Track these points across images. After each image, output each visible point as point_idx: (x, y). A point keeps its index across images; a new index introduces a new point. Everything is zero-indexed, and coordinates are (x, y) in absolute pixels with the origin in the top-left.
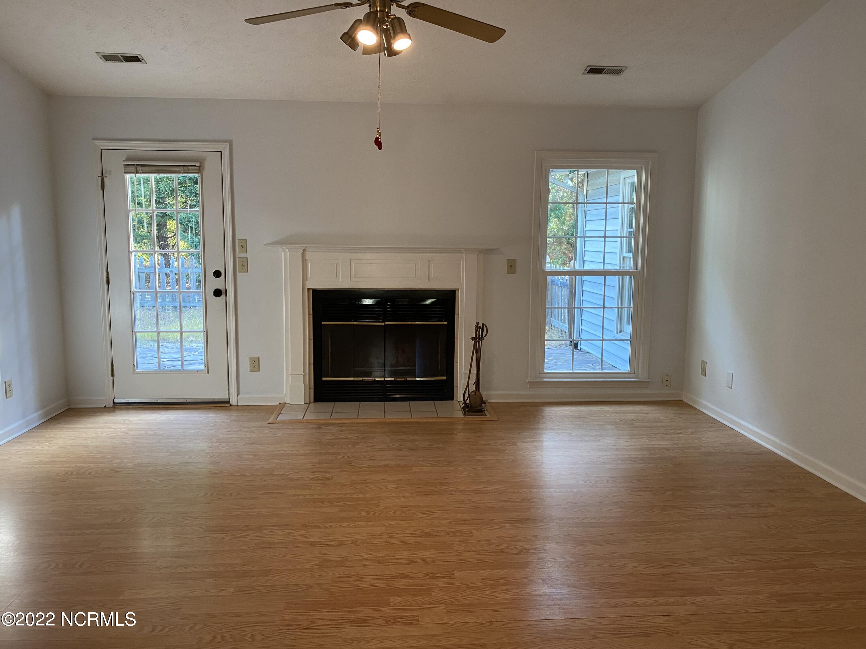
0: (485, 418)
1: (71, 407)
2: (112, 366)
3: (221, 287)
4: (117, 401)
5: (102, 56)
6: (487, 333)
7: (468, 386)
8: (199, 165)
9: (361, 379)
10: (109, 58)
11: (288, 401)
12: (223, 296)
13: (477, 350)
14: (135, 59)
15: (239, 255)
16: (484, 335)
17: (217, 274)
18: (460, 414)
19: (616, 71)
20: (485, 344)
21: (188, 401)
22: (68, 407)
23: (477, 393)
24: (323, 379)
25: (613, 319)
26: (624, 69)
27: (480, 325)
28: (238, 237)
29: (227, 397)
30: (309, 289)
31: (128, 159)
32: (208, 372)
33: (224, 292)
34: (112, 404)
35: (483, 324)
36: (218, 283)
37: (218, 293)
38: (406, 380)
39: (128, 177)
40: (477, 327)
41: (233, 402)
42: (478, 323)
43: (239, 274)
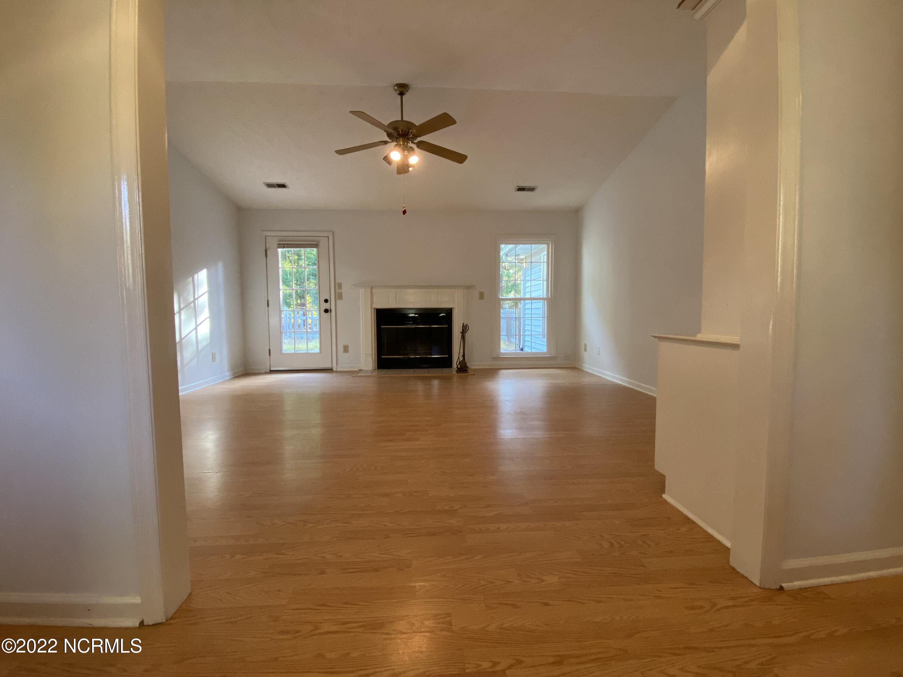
0: (468, 374)
1: (247, 372)
2: (270, 350)
3: (328, 308)
4: (272, 369)
5: (266, 184)
6: (468, 329)
7: (459, 358)
8: (316, 243)
9: (402, 357)
10: (270, 186)
11: (363, 369)
12: (329, 313)
13: (463, 337)
14: (283, 186)
15: (338, 291)
16: (467, 330)
17: (326, 301)
18: (455, 373)
19: (532, 189)
20: (467, 335)
21: (310, 369)
22: (245, 372)
23: (464, 361)
24: (382, 357)
25: (540, 331)
26: (536, 188)
27: (465, 325)
28: (337, 281)
29: (331, 366)
30: (374, 308)
31: (280, 241)
32: (321, 353)
33: (330, 310)
34: (269, 371)
35: (466, 325)
36: (327, 306)
37: (326, 311)
38: (426, 357)
39: (280, 250)
40: (463, 326)
41: (334, 369)
42: (463, 324)
43: (338, 301)
